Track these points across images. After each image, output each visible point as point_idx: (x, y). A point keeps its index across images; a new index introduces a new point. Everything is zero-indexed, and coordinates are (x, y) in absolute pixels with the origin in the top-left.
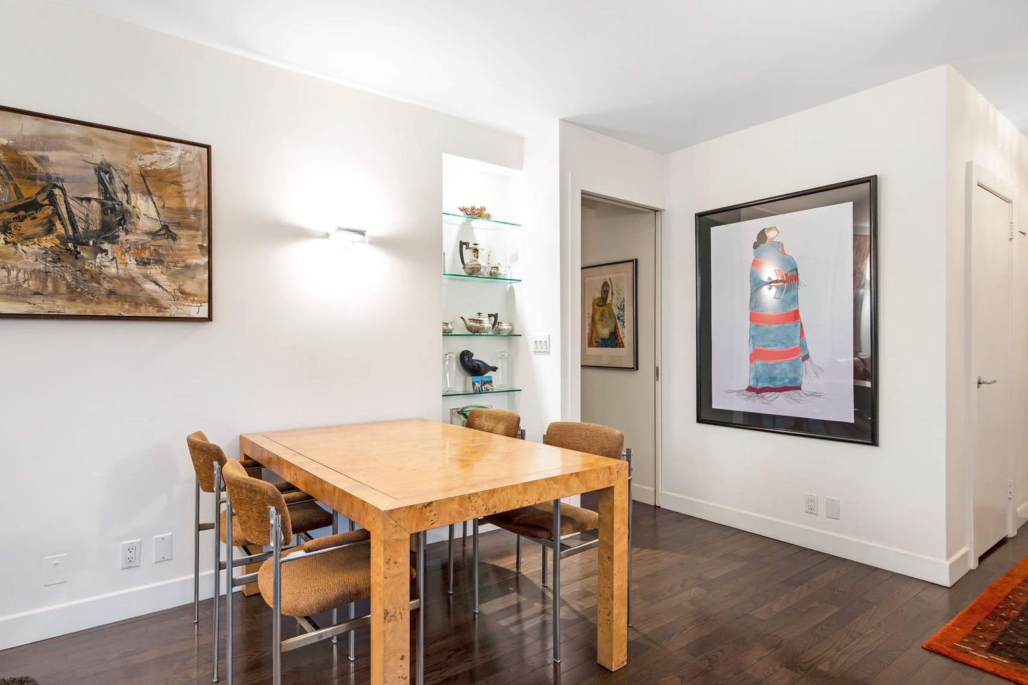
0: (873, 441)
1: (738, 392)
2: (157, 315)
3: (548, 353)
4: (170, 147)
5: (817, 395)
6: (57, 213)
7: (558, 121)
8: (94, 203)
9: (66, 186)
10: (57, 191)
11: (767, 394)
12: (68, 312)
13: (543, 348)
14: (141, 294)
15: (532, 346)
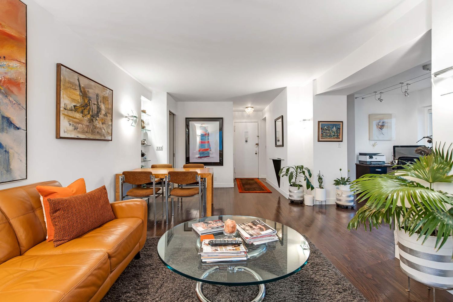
0: (222, 165)
1: (196, 158)
2: (104, 139)
3: (162, 150)
4: (107, 90)
5: (213, 157)
6: (90, 108)
7: (166, 93)
8: (96, 105)
9: (92, 100)
10: (90, 101)
11: (202, 158)
12: (91, 138)
13: (161, 149)
14: (102, 133)
15: (156, 148)
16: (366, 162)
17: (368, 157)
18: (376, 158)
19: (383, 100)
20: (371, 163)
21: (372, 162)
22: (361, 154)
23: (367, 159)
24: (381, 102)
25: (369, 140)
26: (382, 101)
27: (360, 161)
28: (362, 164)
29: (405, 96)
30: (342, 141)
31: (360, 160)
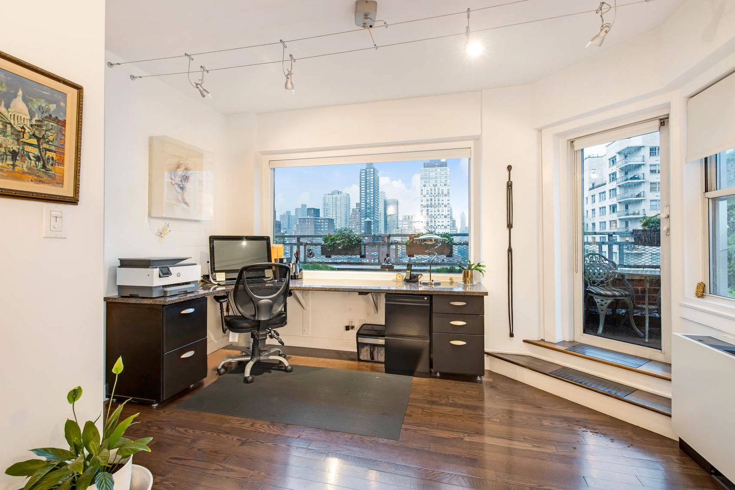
16: (150, 289)
17: (156, 271)
18: (179, 275)
19: (208, 93)
20: (165, 292)
21: (168, 289)
22: (125, 263)
23: (152, 279)
24: (204, 96)
25: (150, 216)
26: (205, 93)
27: (120, 288)
28: (132, 296)
29: (286, 87)
30: (73, 201)
31: (120, 282)
